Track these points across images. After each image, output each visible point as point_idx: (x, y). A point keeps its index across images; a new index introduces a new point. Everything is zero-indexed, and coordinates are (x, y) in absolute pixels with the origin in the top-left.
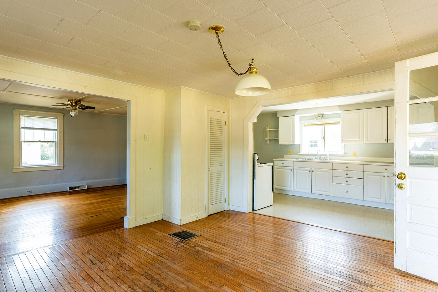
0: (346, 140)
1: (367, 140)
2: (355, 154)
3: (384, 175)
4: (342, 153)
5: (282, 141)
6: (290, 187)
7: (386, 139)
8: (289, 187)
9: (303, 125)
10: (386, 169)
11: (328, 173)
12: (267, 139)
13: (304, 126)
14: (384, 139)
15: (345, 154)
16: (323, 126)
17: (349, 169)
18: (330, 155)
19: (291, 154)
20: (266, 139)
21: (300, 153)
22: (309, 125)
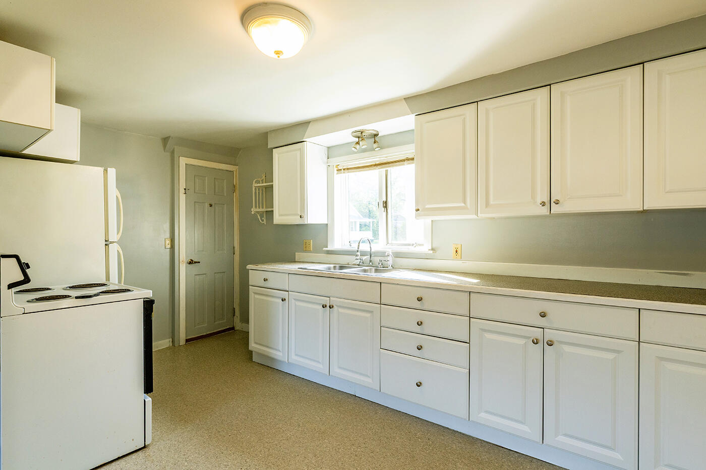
0: (428, 206)
1: (487, 204)
2: (459, 252)
3: (537, 333)
4: (425, 249)
5: (280, 215)
6: (280, 349)
7: (546, 200)
8: (280, 351)
9: (336, 169)
10: (543, 315)
11: (368, 315)
12: (258, 210)
13: (336, 172)
14: (539, 201)
15: (431, 252)
16: (382, 170)
17: (426, 304)
18: (397, 255)
19: (310, 251)
20: (254, 210)
21: (330, 248)
22: (348, 169)
